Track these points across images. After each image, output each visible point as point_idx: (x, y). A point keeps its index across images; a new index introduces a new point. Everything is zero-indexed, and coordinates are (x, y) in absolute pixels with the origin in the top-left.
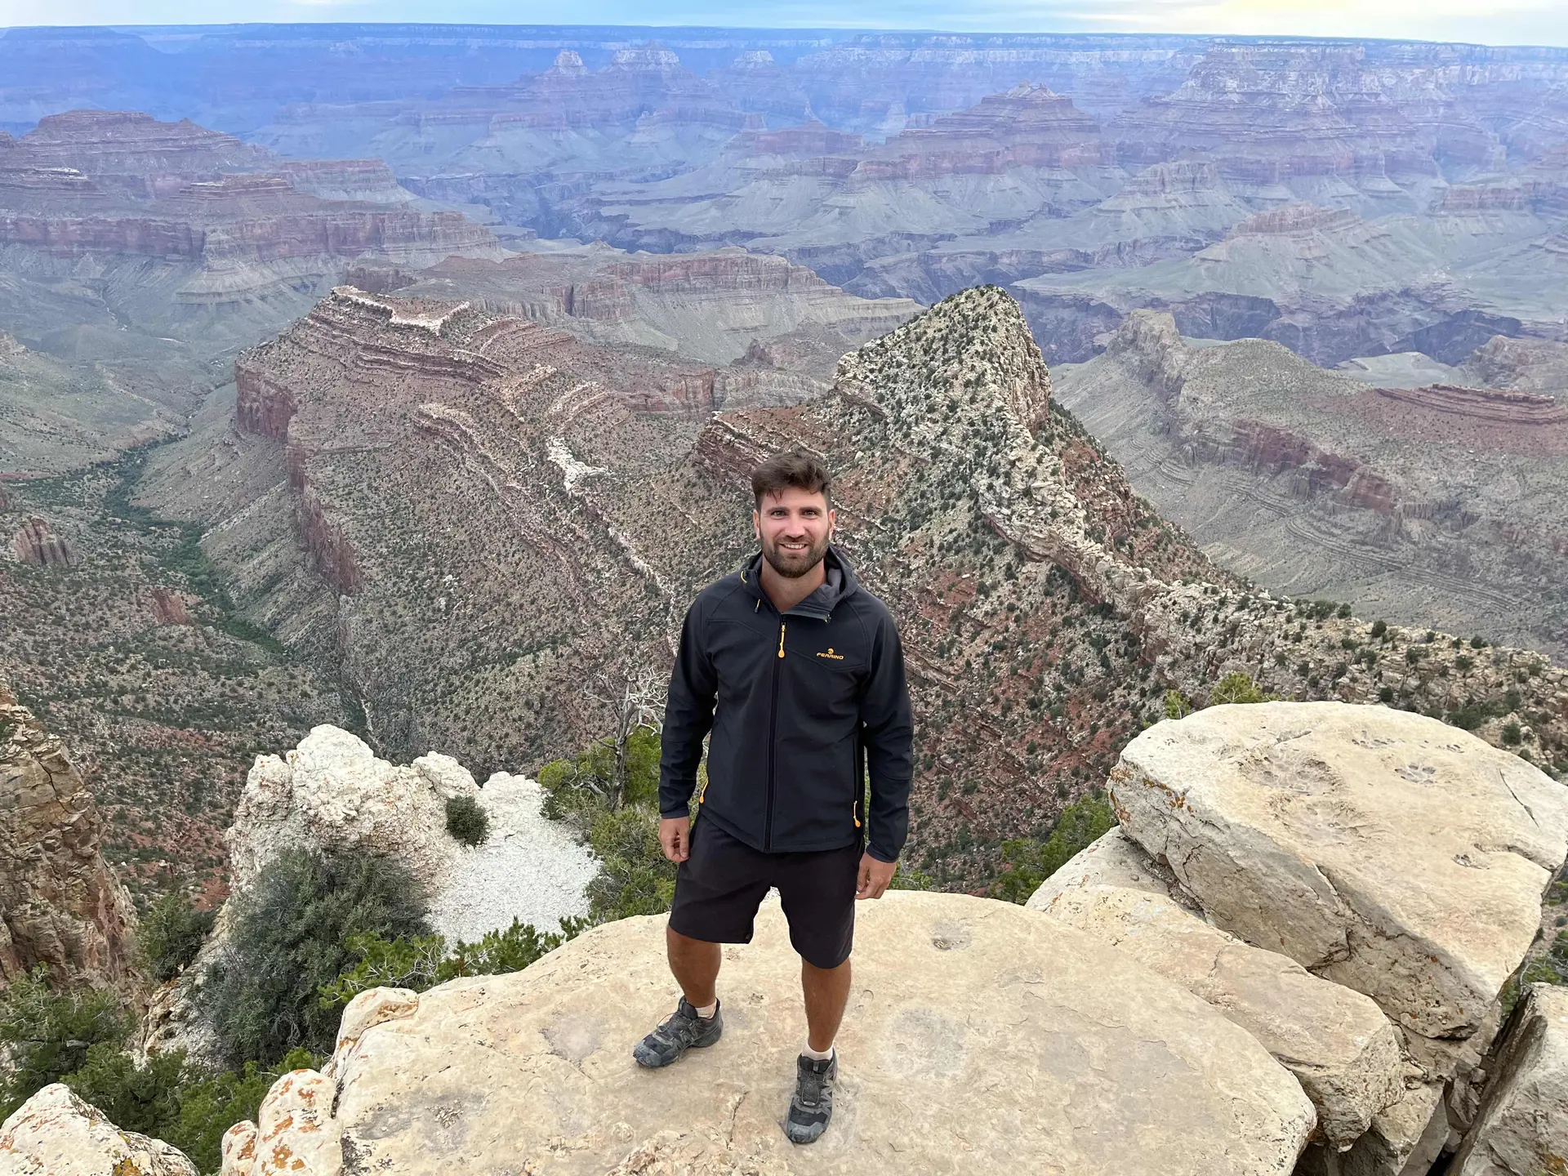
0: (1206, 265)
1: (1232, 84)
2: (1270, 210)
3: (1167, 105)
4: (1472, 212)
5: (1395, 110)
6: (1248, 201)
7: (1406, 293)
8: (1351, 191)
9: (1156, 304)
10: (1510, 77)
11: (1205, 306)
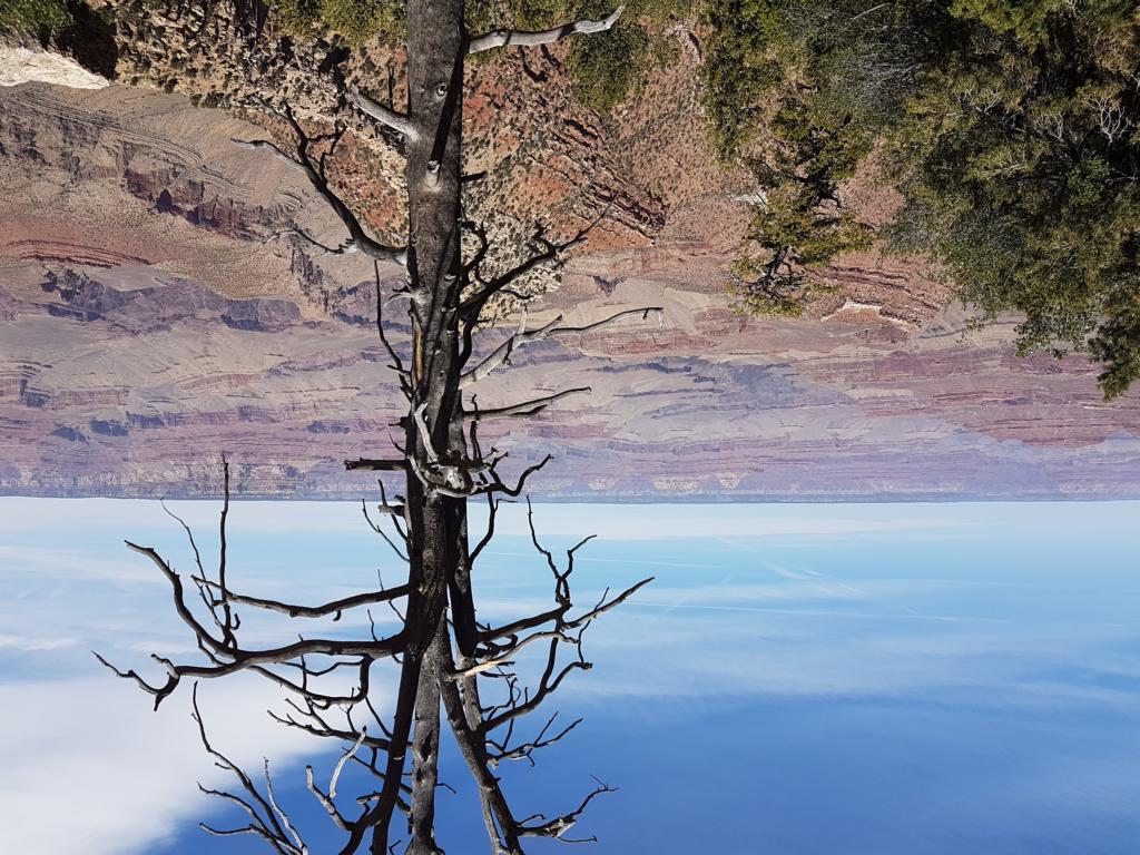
0: (278, 353)
1: (276, 471)
2: (239, 390)
3: (317, 457)
4: (98, 389)
5: (162, 455)
6: (254, 395)
7: (134, 333)
8: (184, 402)
9: (311, 324)
10: (86, 478)
11: (276, 323)
